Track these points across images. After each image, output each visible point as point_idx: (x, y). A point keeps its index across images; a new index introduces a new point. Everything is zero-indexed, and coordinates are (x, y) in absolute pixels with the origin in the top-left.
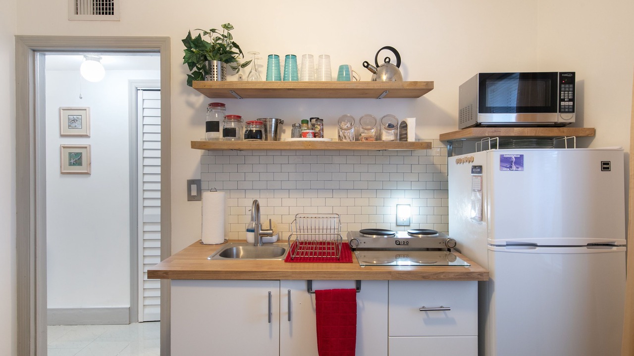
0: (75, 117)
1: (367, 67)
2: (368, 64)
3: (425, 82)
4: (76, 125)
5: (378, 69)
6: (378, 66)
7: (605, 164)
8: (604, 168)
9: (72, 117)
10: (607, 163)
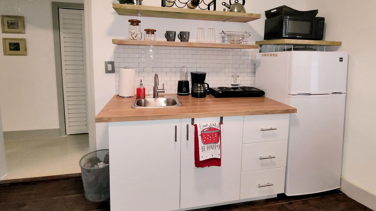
0: (12, 22)
1: (225, 5)
2: (225, 3)
3: (257, 14)
4: (14, 26)
5: (231, 6)
6: (231, 4)
7: (341, 59)
8: (341, 61)
9: (10, 22)
10: (342, 58)
